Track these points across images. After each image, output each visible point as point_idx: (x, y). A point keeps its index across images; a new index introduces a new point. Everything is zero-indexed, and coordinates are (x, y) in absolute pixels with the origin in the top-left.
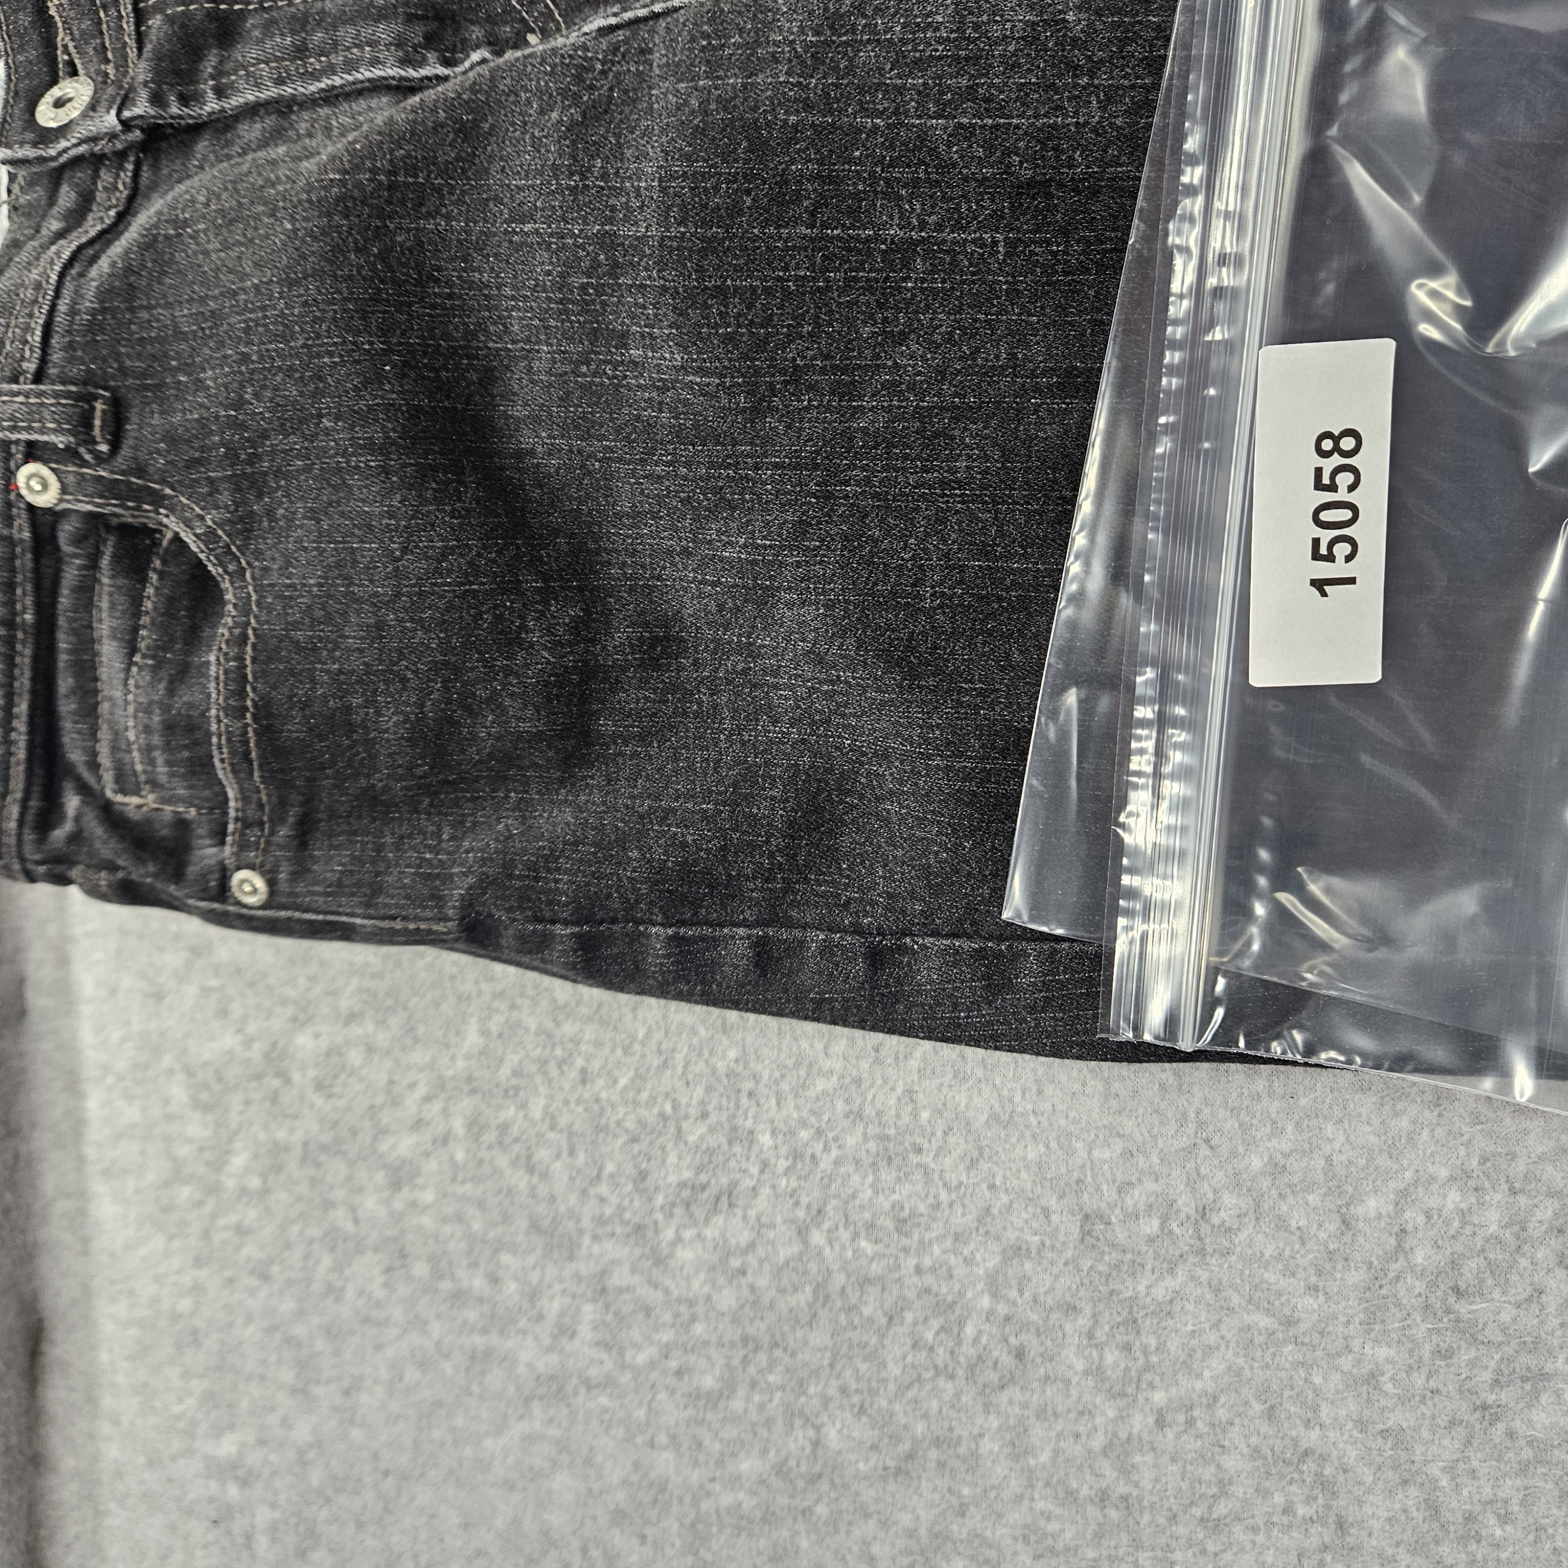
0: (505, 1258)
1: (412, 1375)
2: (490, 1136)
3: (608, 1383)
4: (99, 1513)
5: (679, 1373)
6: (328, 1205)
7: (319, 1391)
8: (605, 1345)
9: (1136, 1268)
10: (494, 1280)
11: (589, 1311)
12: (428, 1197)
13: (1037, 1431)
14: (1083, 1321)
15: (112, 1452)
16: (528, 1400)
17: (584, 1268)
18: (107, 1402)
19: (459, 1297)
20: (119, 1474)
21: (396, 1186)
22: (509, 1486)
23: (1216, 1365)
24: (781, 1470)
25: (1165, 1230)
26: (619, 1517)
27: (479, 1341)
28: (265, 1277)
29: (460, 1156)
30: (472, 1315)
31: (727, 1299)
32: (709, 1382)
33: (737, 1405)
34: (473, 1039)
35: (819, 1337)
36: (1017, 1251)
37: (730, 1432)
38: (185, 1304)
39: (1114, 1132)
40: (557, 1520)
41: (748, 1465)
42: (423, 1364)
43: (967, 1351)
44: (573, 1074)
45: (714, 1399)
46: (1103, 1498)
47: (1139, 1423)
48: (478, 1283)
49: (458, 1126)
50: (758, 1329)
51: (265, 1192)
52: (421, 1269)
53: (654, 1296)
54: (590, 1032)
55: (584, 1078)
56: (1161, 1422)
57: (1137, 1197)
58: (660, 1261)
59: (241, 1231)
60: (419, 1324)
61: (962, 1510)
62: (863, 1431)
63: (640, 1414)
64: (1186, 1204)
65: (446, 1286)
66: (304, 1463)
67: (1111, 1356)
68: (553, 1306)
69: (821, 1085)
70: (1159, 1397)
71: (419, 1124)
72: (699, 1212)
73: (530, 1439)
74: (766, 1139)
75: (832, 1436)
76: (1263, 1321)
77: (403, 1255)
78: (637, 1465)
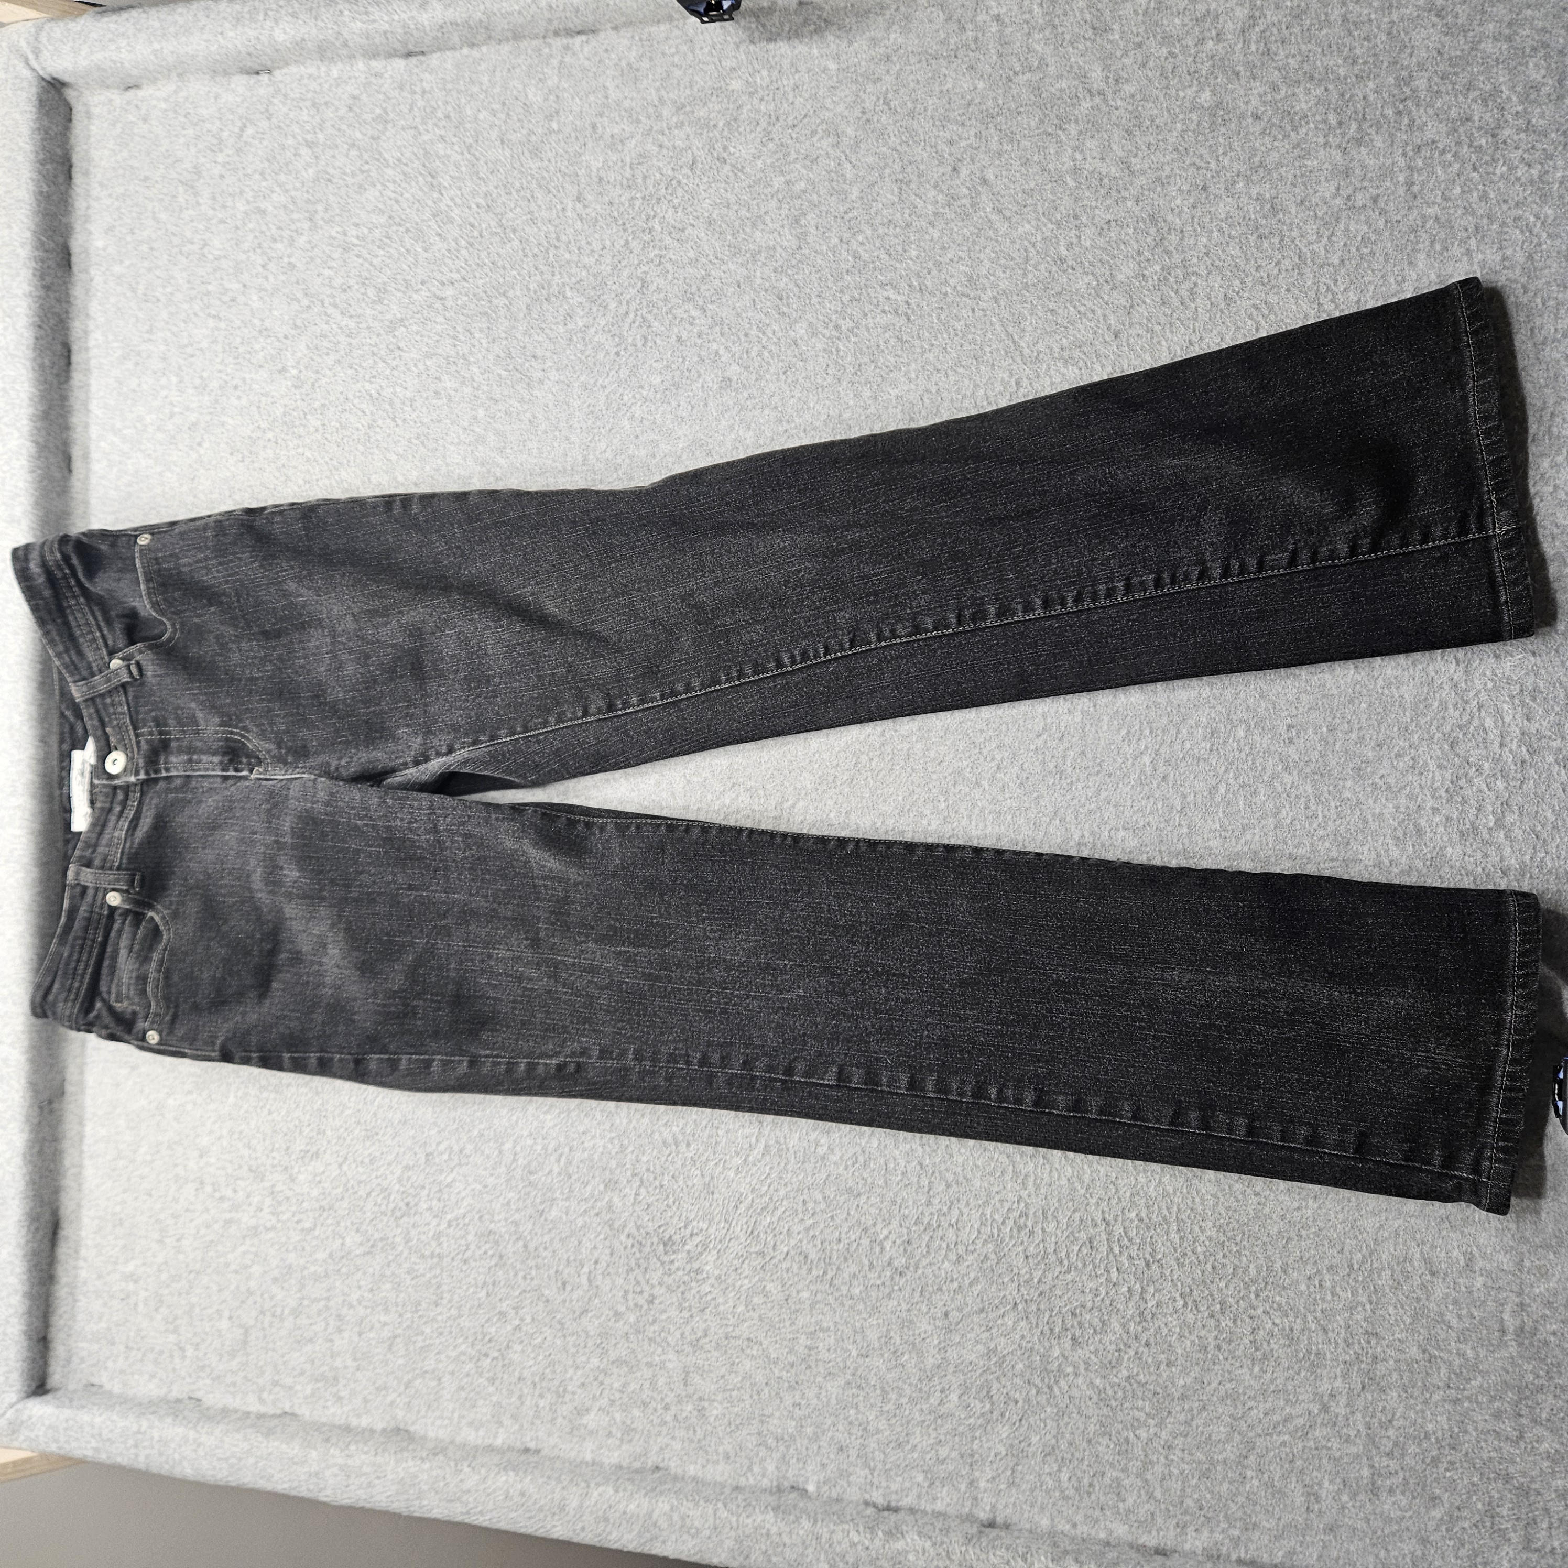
0: (239, 1182)
1: (203, 1231)
2: (236, 1136)
3: (273, 1228)
4: (76, 1301)
5: (298, 1222)
6: (176, 1165)
7: (167, 1240)
8: (273, 1214)
9: (442, 1171)
10: (235, 1191)
11: (268, 1201)
12: (212, 1160)
13: (413, 1233)
14: (426, 1192)
15: (83, 1274)
16: (244, 1237)
17: (267, 1184)
18: (83, 1252)
19: (222, 1199)
20: (85, 1283)
21: (201, 1156)
22: (236, 1272)
23: (465, 1203)
24: (331, 1255)
25: (450, 1159)
26: (275, 1280)
27: (228, 1216)
28: (150, 1195)
29: (225, 1143)
30: (226, 1205)
31: (315, 1193)
32: (307, 1225)
33: (317, 1232)
34: (232, 1099)
35: (345, 1204)
36: (407, 1168)
37: (314, 1243)
38: (118, 1209)
39: (435, 1124)
40: (252, 1284)
41: (321, 1255)
42: (208, 1226)
43: (391, 1206)
44: (266, 1111)
45: (310, 1230)
46: (432, 1256)
47: (443, 1226)
48: (229, 1193)
49: (225, 1132)
50: (324, 1203)
51: (152, 1161)
52: (209, 1189)
53: (290, 1193)
54: (272, 1096)
55: (270, 1113)
56: (449, 1226)
57: (442, 1147)
58: (293, 1180)
59: (142, 1177)
60: (207, 1210)
61: (389, 1265)
62: (358, 1238)
63: (284, 1239)
64: (456, 1148)
65: (217, 1195)
66: (160, 1271)
67: (435, 1202)
68: (255, 1200)
69: (348, 1112)
70: (449, 1217)
71: (211, 1132)
72: (307, 1160)
73: (244, 1253)
74: (329, 1133)
75: (348, 1240)
76: (479, 1187)
77: (202, 1183)
78: (282, 1260)
